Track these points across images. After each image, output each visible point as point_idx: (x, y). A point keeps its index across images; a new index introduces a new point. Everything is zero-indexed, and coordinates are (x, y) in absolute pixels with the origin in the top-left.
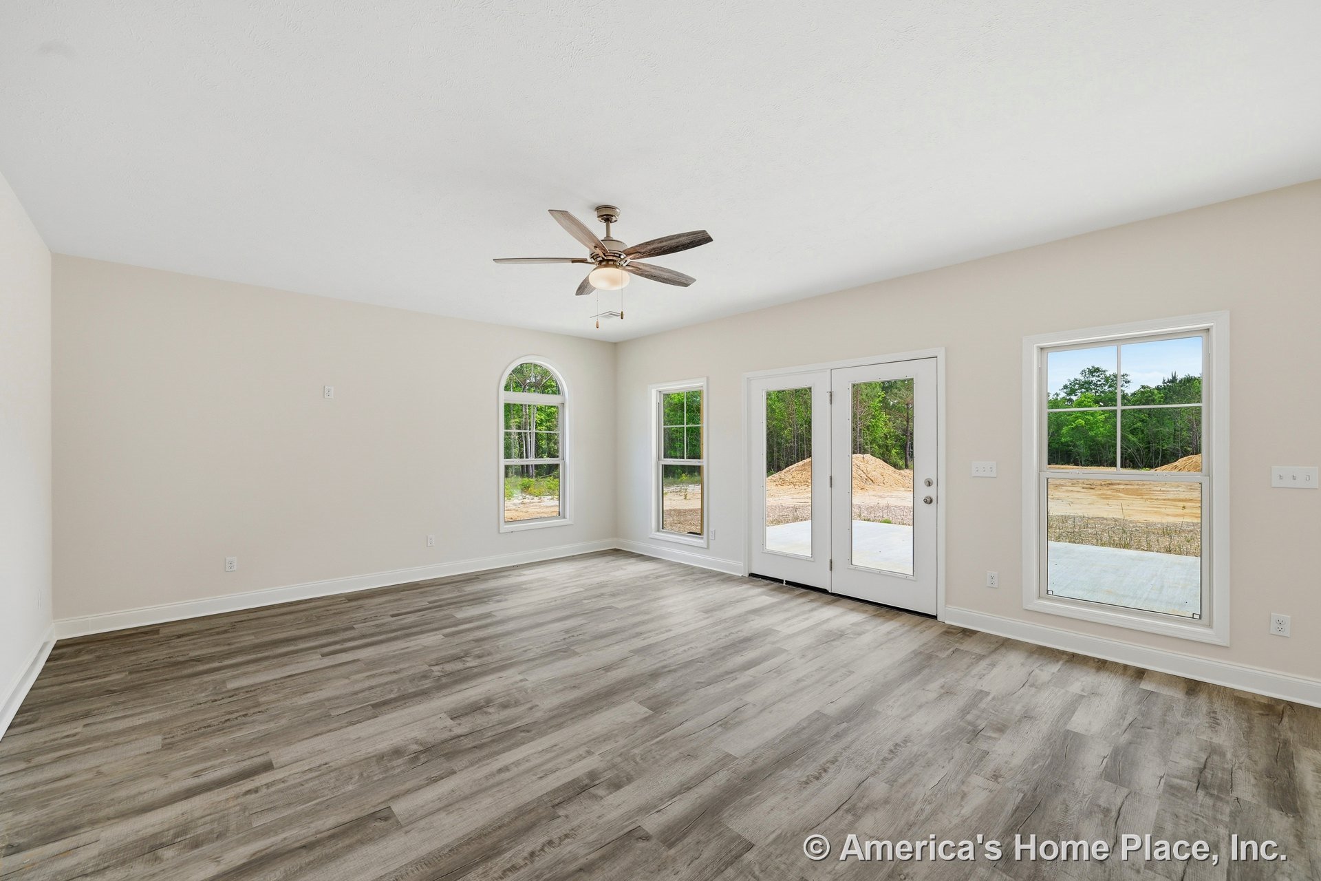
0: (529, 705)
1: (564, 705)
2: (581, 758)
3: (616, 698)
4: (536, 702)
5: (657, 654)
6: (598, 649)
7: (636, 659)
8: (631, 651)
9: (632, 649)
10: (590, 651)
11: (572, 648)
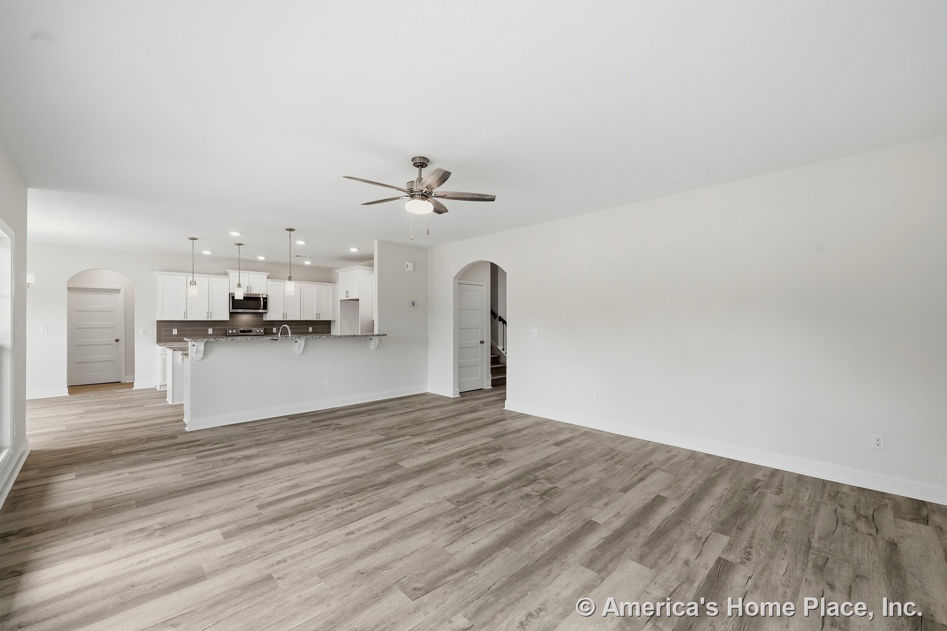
0: (466, 465)
1: (446, 465)
2: (433, 448)
3: (416, 469)
4: (462, 466)
5: (377, 501)
6: (430, 505)
7: (397, 496)
8: (399, 503)
9: (399, 506)
10: (436, 503)
11: (453, 506)
